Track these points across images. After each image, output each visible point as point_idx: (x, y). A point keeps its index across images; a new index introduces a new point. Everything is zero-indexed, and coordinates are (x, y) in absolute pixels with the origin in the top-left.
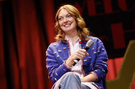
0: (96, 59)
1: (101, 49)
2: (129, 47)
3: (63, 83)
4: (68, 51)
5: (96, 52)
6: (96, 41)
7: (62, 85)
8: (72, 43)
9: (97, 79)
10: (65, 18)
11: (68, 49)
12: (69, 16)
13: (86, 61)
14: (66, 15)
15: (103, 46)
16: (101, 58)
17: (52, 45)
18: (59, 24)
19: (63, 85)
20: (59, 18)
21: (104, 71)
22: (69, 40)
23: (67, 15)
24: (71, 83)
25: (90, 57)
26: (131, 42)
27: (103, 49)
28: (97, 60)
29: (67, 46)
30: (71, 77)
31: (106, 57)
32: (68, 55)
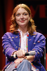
4: (19, 39)
8: (22, 34)
10: (22, 15)
11: (19, 38)
12: (25, 14)
14: (23, 13)
17: (7, 33)
18: (15, 19)
22: (20, 31)
29: (19, 35)
32: (19, 42)
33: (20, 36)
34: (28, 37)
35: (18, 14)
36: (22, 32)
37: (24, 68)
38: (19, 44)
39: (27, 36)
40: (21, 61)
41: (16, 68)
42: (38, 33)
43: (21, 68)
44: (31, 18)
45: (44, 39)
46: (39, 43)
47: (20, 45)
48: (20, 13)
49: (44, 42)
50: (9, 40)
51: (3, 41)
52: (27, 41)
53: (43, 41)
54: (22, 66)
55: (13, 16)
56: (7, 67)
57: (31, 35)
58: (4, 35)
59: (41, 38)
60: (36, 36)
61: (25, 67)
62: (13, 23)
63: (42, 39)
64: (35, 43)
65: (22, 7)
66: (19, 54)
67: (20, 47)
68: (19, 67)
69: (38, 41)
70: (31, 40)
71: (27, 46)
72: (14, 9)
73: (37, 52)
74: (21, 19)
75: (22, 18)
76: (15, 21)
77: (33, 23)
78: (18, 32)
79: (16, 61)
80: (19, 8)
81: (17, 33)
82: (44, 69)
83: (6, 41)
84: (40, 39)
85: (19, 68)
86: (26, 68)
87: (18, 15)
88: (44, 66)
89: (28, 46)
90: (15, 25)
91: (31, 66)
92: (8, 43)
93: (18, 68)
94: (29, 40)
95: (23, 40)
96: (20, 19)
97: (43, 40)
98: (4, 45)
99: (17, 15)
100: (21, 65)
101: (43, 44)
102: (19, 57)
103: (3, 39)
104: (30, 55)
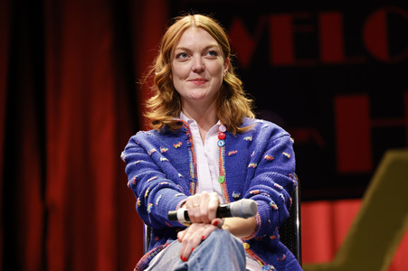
2: (382, 170)
4: (188, 153)
8: (197, 131)
10: (197, 56)
11: (188, 146)
12: (212, 53)
13: (238, 195)
14: (204, 46)
17: (140, 136)
20: (177, 52)
21: (276, 206)
22: (189, 122)
23: (207, 48)
26: (390, 157)
29: (184, 137)
32: (188, 163)
33: (189, 138)
34: (223, 143)
35: (182, 51)
36: (195, 123)
37: (216, 264)
38: (192, 170)
39: (220, 138)
40: (205, 234)
41: (186, 265)
42: (262, 121)
43: (207, 263)
44: (229, 71)
45: (288, 142)
46: (269, 162)
47: (196, 173)
48: (190, 48)
49: (289, 156)
50: (152, 158)
51: (128, 165)
52: (222, 158)
53: (286, 154)
54: (207, 255)
56: (149, 260)
57: (234, 134)
58: (129, 144)
59: (277, 142)
60: (255, 134)
61: (219, 257)
62: (160, 86)
63: (278, 145)
64: (254, 162)
65: (198, 24)
66: (194, 207)
67: (196, 180)
68: (199, 259)
69: (266, 156)
70: (235, 154)
71: (223, 178)
72: (164, 34)
73: (268, 202)
74: (195, 71)
75: (198, 66)
76: (167, 82)
77: (238, 89)
78: (180, 123)
79: (185, 234)
80: (185, 29)
81: (177, 127)
82: (294, 263)
83: (140, 166)
84: (273, 145)
85: (198, 265)
86: (225, 263)
87: (185, 55)
88: (295, 254)
89: (227, 177)
90: (169, 95)
91: (244, 256)
92: (149, 171)
93: (194, 265)
94: (230, 153)
95: (206, 156)
96: (192, 73)
97: (284, 148)
98: (138, 180)
99: (178, 56)
100: (203, 251)
101: (286, 166)
102: (194, 217)
103: (129, 160)
104: (237, 215)
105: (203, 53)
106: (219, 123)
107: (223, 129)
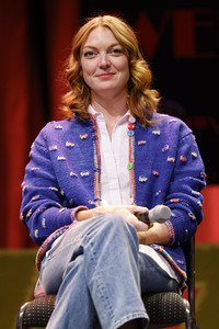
0: (172, 179)
1: (187, 154)
3: (92, 244)
4: (92, 145)
5: (173, 159)
6: (176, 126)
7: (88, 249)
9: (171, 238)
10: (103, 53)
11: (93, 138)
12: (116, 51)
13: (145, 179)
14: (109, 45)
15: (196, 144)
16: (186, 178)
19: (92, 249)
20: (85, 50)
21: (194, 217)
22: (97, 115)
23: (112, 46)
24: (116, 247)
25: (155, 173)
27: (195, 154)
28: (176, 182)
29: (90, 129)
30: (117, 229)
31: (202, 179)
33: (94, 131)
34: (133, 133)
35: (90, 50)
36: (102, 116)
48: (97, 47)
55: (72, 58)
62: (71, 81)
67: (99, 170)
70: (144, 144)
74: (101, 68)
75: (104, 62)
76: (79, 78)
80: (93, 29)
90: (79, 90)
94: (139, 143)
96: (98, 69)
99: (86, 55)
105: (109, 51)
106: (128, 113)
107: (132, 120)
